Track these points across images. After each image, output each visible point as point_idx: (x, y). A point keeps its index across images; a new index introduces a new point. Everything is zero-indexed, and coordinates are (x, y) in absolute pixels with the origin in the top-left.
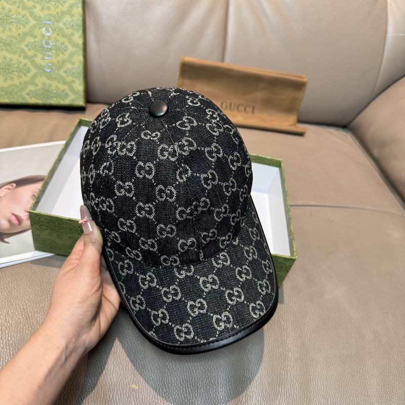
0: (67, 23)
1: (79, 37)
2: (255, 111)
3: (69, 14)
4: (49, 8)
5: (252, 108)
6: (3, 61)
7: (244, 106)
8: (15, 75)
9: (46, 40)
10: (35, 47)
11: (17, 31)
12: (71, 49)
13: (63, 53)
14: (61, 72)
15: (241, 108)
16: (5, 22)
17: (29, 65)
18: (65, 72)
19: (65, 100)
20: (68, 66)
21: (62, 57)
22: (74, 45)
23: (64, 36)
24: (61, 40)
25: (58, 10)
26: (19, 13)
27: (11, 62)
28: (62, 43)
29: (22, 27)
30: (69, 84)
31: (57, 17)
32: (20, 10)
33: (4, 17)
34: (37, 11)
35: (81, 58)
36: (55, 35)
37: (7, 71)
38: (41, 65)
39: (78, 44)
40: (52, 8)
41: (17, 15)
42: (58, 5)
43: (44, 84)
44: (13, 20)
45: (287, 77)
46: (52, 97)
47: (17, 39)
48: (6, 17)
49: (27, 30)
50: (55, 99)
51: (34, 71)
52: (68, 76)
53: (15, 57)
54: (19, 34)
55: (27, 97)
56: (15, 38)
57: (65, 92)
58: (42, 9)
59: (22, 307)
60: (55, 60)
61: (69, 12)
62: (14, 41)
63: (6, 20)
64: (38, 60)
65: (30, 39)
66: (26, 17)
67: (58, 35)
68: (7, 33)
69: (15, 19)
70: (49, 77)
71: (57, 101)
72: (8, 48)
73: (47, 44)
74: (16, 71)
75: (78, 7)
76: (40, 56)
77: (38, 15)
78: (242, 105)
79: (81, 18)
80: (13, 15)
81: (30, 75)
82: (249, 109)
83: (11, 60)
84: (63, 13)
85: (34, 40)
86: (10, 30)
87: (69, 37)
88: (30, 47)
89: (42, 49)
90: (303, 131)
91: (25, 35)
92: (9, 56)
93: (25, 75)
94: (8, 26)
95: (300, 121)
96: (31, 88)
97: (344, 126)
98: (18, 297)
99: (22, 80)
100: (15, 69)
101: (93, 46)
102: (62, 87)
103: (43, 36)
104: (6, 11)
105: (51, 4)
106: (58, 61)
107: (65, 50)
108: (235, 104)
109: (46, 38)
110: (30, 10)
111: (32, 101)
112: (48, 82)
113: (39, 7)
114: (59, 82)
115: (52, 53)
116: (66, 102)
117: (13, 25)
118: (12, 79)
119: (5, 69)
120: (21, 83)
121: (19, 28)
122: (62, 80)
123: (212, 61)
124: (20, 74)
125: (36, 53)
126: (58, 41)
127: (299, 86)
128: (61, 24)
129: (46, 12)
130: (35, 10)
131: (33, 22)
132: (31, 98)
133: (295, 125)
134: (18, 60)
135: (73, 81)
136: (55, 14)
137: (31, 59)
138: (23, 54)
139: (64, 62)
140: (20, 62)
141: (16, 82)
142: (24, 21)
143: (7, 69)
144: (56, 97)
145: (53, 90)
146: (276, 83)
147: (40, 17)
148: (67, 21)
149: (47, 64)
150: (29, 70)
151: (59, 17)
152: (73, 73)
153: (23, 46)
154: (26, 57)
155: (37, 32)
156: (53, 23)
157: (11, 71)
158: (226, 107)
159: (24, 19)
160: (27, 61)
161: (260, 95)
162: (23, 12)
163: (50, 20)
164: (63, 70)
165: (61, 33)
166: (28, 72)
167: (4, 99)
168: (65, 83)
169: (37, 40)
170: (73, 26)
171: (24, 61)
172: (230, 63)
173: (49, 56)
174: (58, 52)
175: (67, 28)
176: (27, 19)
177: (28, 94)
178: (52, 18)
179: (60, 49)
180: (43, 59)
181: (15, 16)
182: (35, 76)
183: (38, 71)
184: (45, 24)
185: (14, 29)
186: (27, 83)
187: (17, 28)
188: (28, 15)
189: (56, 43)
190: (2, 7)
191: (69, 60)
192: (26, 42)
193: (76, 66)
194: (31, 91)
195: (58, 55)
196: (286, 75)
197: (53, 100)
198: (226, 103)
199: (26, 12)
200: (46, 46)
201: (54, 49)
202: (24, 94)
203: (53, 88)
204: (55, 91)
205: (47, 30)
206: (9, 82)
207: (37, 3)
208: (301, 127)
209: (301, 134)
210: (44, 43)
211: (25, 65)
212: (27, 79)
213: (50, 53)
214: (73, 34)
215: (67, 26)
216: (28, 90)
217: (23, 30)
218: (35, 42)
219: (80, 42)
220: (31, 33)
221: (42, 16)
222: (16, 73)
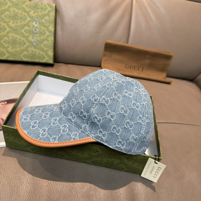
0: (47, 20)
1: (52, 28)
2: (144, 70)
3: (48, 16)
4: (37, 12)
5: (142, 69)
6: (12, 39)
7: (138, 67)
8: (17, 45)
9: (35, 28)
10: (29, 32)
11: (20, 23)
12: (47, 33)
13: (43, 35)
14: (42, 45)
15: (136, 68)
16: (15, 18)
17: (25, 41)
18: (44, 45)
19: (43, 60)
20: (46, 42)
21: (42, 37)
22: (49, 31)
23: (44, 26)
24: (43, 28)
25: (42, 13)
26: (22, 14)
27: (16, 39)
28: (43, 30)
29: (23, 21)
30: (46, 52)
31: (41, 17)
32: (23, 13)
33: (14, 16)
34: (32, 13)
35: (52, 38)
36: (40, 26)
37: (14, 44)
38: (31, 41)
39: (52, 31)
40: (39, 12)
41: (21, 15)
42: (43, 11)
43: (32, 51)
44: (19, 18)
45: (161, 52)
46: (36, 58)
47: (20, 27)
48: (15, 16)
49: (25, 23)
50: (37, 59)
51: (27, 44)
52: (45, 47)
53: (18, 37)
54: (21, 25)
55: (23, 58)
56: (19, 27)
57: (43, 56)
58: (34, 13)
59: (7, 176)
60: (39, 39)
61: (48, 15)
62: (19, 28)
63: (15, 17)
64: (30, 38)
65: (27, 28)
66: (25, 16)
67: (41, 26)
68: (15, 24)
69: (20, 17)
70: (35, 48)
71: (39, 60)
72: (15, 32)
73: (35, 30)
74: (19, 44)
75: (53, 12)
76: (31, 36)
77: (32, 15)
78: (137, 67)
79: (54, 18)
80: (19, 15)
81: (25, 46)
82: (140, 69)
83: (16, 38)
84: (45, 15)
85: (29, 28)
86: (17, 22)
87: (47, 27)
88: (26, 32)
89: (32, 33)
90: (170, 81)
91: (25, 25)
92: (15, 36)
93: (23, 46)
94: (16, 20)
95: (168, 76)
96: (25, 53)
97: (191, 80)
98: (5, 169)
99: (21, 49)
100: (17, 43)
101: (59, 32)
102: (42, 53)
103: (34, 26)
104: (16, 12)
105: (39, 10)
106: (41, 40)
107: (45, 34)
108: (133, 66)
109: (35, 27)
110: (28, 13)
111: (25, 60)
112: (34, 50)
113: (32, 11)
114: (40, 50)
115: (38, 35)
116: (44, 61)
117: (18, 20)
118: (16, 48)
119: (13, 43)
120: (20, 50)
121: (22, 22)
122: (42, 49)
123: (121, 43)
124: (20, 46)
125: (30, 35)
126: (41, 29)
127: (168, 57)
128: (43, 21)
129: (36, 14)
130: (30, 13)
131: (29, 19)
132: (25, 58)
133: (165, 78)
134: (20, 38)
135: (48, 50)
136: (41, 15)
137: (27, 38)
138: (22, 35)
139: (44, 40)
140: (21, 39)
141: (18, 49)
142: (24, 18)
143: (14, 42)
144: (38, 58)
145: (37, 55)
146: (155, 56)
147: (33, 16)
148: (47, 19)
149: (35, 41)
150: (25, 44)
151: (43, 17)
152: (48, 46)
153: (23, 31)
154: (24, 37)
155: (30, 24)
156: (39, 20)
157: (16, 44)
158: (128, 68)
159: (24, 17)
160: (24, 39)
161: (147, 61)
162: (24, 14)
163: (38, 18)
164: (43, 44)
165: (43, 25)
166: (24, 44)
167: (11, 58)
168: (43, 51)
169: (30, 28)
170: (49, 22)
171: (23, 39)
172: (131, 44)
173: (36, 37)
174: (41, 35)
175: (46, 23)
176: (26, 17)
177: (24, 56)
178: (39, 17)
179: (42, 33)
180: (33, 38)
181: (20, 16)
182: (28, 47)
183: (29, 44)
184: (35, 21)
185: (19, 22)
186: (23, 50)
187: (20, 21)
188: (27, 15)
189: (40, 30)
190: (14, 11)
191: (46, 39)
192: (25, 29)
193: (50, 42)
194: (25, 54)
195: (41, 36)
196: (161, 51)
197: (37, 60)
198: (128, 65)
199: (26, 14)
200: (34, 31)
201: (39, 33)
202: (21, 56)
203: (37, 53)
204: (38, 55)
205: (36, 23)
206: (14, 49)
207: (32, 9)
208: (168, 80)
209: (169, 83)
210: (34, 29)
211: (23, 41)
212: (24, 48)
213: (37, 35)
214: (49, 26)
215: (47, 22)
216: (24, 54)
217: (23, 23)
218: (29, 29)
219: (53, 30)
220: (27, 25)
221: (34, 16)
222: (18, 45)
